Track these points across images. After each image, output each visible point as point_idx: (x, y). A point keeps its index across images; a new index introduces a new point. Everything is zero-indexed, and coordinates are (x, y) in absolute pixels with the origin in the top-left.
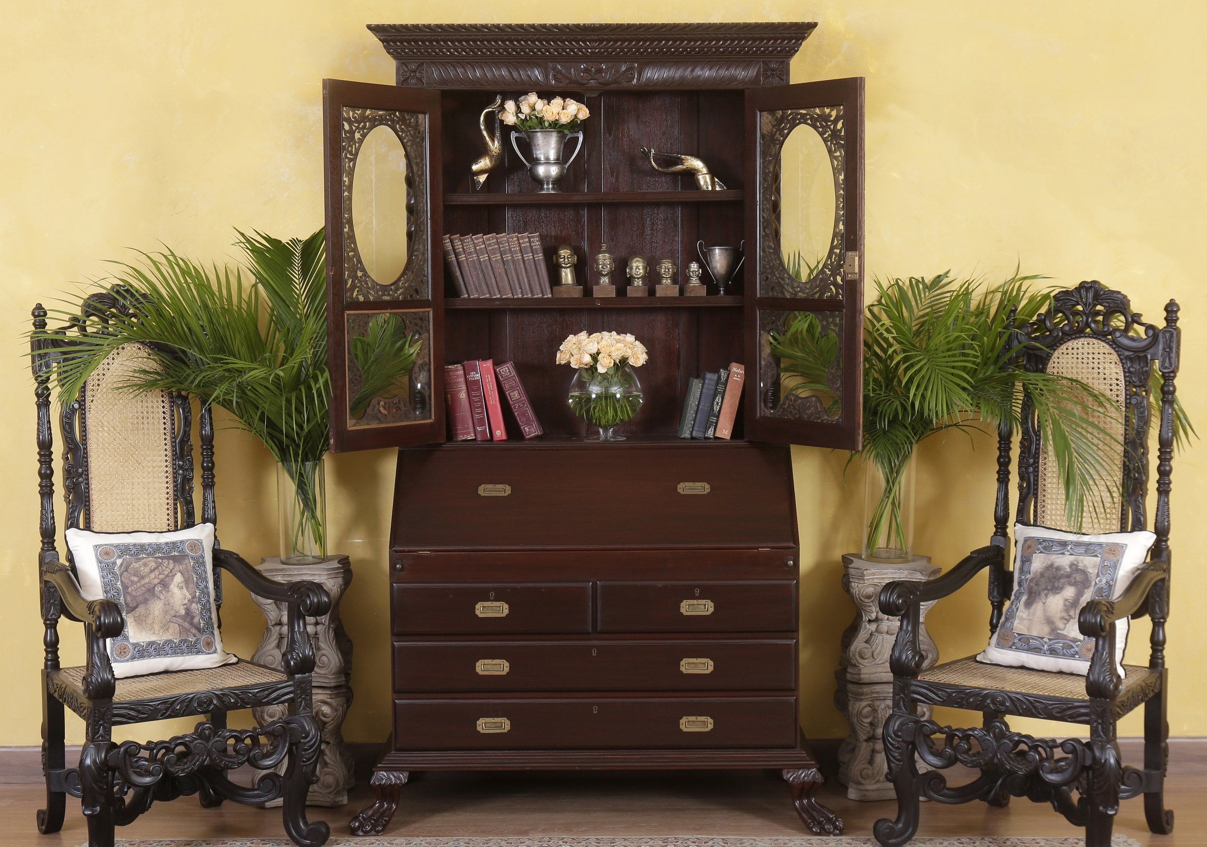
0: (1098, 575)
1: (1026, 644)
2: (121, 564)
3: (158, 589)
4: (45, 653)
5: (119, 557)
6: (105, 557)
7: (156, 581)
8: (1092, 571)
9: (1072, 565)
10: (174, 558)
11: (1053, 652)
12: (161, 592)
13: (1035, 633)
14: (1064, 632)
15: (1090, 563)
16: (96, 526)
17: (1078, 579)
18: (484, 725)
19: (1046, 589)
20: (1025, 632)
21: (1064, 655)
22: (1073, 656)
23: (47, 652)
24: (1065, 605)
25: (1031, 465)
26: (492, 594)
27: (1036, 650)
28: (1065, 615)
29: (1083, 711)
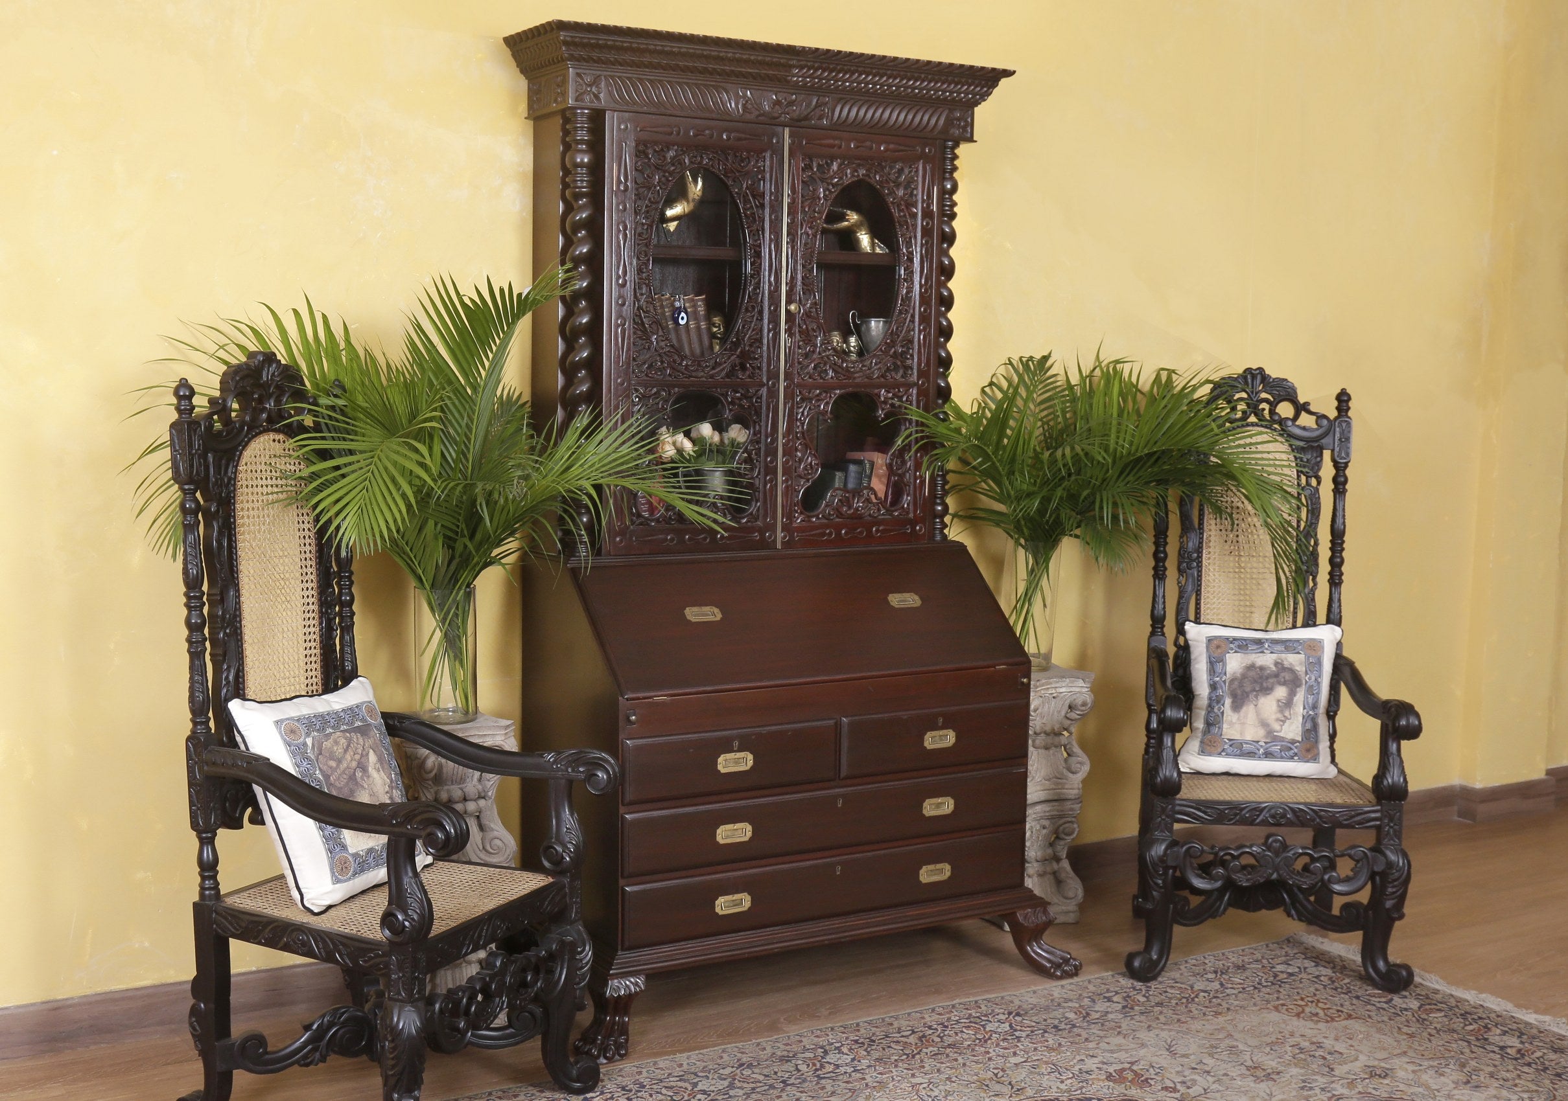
0: (1306, 673)
1: (1240, 750)
2: (313, 745)
3: (359, 774)
4: (199, 879)
5: (308, 735)
6: (292, 736)
7: (354, 764)
8: (1300, 669)
9: (1276, 664)
10: (358, 730)
11: (1268, 755)
12: (362, 778)
13: (1248, 737)
14: (1281, 734)
15: (1295, 660)
16: (250, 693)
17: (1287, 678)
18: (724, 905)
19: (1254, 690)
20: (1237, 736)
21: (1282, 757)
22: (1292, 758)
23: (203, 878)
24: (1279, 706)
25: (1194, 561)
26: (736, 744)
27: (1250, 755)
28: (1280, 716)
29: (1373, 815)
